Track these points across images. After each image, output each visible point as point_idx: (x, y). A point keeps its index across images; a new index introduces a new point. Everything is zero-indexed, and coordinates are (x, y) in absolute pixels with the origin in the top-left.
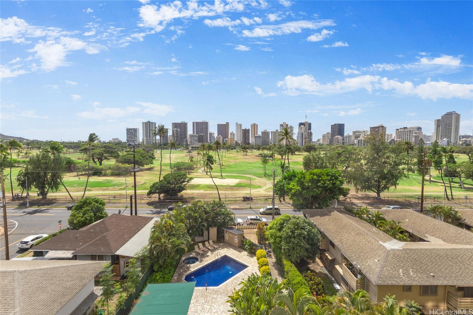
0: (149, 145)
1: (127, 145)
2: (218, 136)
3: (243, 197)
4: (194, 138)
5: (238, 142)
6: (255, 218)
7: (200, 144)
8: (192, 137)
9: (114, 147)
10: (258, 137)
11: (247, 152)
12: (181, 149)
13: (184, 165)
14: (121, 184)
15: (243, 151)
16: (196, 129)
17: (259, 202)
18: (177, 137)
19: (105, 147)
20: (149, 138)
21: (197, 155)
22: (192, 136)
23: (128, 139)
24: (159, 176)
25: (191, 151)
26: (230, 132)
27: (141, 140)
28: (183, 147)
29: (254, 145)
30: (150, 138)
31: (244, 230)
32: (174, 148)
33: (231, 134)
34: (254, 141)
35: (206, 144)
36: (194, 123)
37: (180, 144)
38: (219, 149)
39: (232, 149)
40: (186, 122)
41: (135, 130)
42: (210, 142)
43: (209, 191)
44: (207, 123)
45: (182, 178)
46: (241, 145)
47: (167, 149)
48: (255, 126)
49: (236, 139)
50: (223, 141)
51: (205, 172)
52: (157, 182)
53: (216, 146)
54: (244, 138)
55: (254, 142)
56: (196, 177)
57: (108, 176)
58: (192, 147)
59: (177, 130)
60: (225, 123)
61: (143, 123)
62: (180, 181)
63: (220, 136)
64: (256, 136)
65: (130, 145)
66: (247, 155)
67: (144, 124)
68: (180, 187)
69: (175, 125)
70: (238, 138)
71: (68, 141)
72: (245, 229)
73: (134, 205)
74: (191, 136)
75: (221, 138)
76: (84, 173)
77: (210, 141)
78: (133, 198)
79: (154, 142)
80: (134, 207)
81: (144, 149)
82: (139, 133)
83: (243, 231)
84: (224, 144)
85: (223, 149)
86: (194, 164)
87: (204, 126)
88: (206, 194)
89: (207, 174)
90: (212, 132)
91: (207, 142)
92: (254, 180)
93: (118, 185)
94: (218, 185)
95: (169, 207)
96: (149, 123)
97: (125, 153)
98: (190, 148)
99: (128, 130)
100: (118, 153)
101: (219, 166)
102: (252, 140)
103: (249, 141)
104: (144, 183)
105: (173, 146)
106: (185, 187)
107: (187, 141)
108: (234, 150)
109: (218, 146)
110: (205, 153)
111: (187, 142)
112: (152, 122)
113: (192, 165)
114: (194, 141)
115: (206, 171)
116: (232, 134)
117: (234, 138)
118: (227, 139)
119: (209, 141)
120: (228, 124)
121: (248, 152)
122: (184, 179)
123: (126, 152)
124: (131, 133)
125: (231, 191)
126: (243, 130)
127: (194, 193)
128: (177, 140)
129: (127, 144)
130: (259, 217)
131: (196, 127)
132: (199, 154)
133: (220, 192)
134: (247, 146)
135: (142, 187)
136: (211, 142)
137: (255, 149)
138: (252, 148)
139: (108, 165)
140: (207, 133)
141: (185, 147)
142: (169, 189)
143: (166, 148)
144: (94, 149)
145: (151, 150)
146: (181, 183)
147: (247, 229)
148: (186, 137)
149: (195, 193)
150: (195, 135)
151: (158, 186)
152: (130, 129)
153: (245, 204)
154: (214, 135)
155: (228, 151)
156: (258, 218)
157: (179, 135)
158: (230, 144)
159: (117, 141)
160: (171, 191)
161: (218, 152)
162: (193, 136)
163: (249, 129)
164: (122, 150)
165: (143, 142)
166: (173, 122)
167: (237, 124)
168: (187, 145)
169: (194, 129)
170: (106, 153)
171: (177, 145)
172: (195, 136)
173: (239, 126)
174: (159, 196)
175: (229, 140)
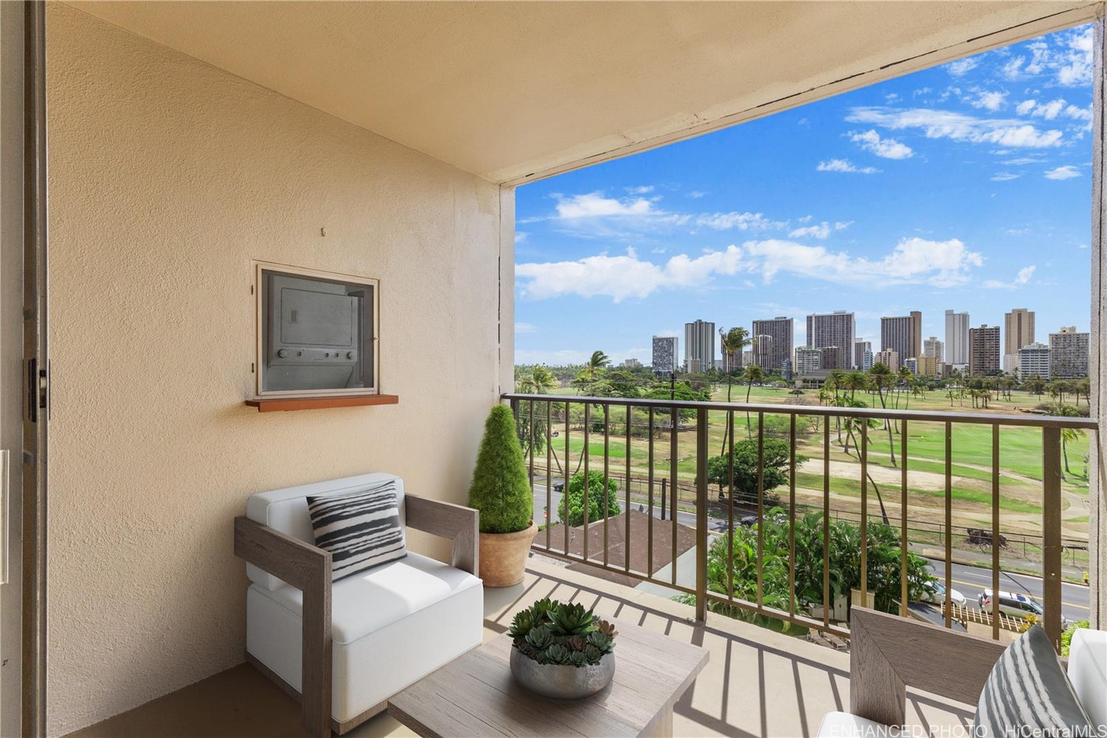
0: (698, 374)
1: (653, 374)
2: (883, 349)
3: (969, 531)
4: (810, 358)
5: (954, 367)
6: (1015, 597)
7: (829, 372)
8: (806, 356)
9: (631, 377)
10: (1033, 351)
11: (988, 397)
12: (775, 385)
13: (782, 425)
14: (642, 455)
15: (972, 393)
16: (817, 335)
17: (1033, 554)
18: (764, 354)
19: (614, 377)
20: (698, 359)
21: (819, 400)
22: (804, 352)
23: (655, 361)
24: (722, 445)
25: (803, 390)
26: (925, 337)
27: (681, 364)
28: (781, 379)
29: (1020, 377)
30: (700, 357)
31: (970, 624)
32: (756, 382)
33: (928, 344)
34: (1019, 364)
35: (847, 374)
36: (809, 319)
37: (771, 371)
38: (888, 386)
39: (931, 388)
40: (788, 318)
41: (670, 342)
42: (856, 367)
43: (852, 496)
44: (849, 317)
45: (778, 454)
46: (963, 375)
47: (739, 383)
48: (1021, 320)
49: (945, 358)
50: (900, 362)
51: (842, 446)
52: (718, 458)
53: (875, 376)
54: (977, 355)
55: (1020, 368)
56: (814, 455)
57: (618, 436)
58: (805, 381)
59: (764, 339)
60: (908, 315)
61: (687, 324)
62: (771, 460)
63: (889, 350)
64: (1025, 347)
65: (659, 373)
66: (987, 408)
67: (690, 327)
68: (772, 474)
69: (761, 326)
70: (956, 356)
71: (553, 366)
72: (971, 619)
73: (668, 502)
74: (802, 352)
75: (895, 355)
76: (578, 426)
77: (857, 364)
78: (667, 484)
79: (710, 367)
80: (669, 507)
81: (687, 383)
82: (677, 348)
83: (965, 627)
84: (904, 372)
85: (898, 386)
86: (809, 424)
87: (839, 326)
88: (844, 502)
89: (846, 451)
90: (864, 341)
91: (848, 366)
92: (1014, 484)
93: (637, 455)
94: (882, 486)
95: (744, 519)
96: (700, 324)
97: (650, 390)
98: (799, 383)
99: (657, 341)
100: (636, 390)
101: (887, 432)
102: (1007, 362)
103: (997, 364)
104: (687, 456)
105: (756, 377)
106: (785, 476)
107: (790, 364)
108: (938, 391)
109: (881, 378)
110: (842, 396)
111: (791, 368)
112: (706, 323)
113: (805, 424)
114: (810, 366)
115: (844, 444)
116: (934, 344)
117: (938, 357)
118: (912, 359)
119: (853, 364)
120: (916, 316)
121: (995, 397)
122: (782, 456)
123: (652, 387)
124: (663, 348)
125: (926, 506)
126: (975, 331)
127: (807, 496)
128: (764, 361)
129: (653, 371)
130: (1033, 600)
131: (818, 328)
132: (826, 398)
133: (885, 504)
134: (991, 379)
135: (684, 465)
136: (860, 368)
137: (1023, 389)
138: (1012, 385)
139: (619, 413)
140: (849, 344)
141: (785, 380)
142: (744, 477)
143: (737, 381)
144: (596, 381)
145: (703, 386)
146: (774, 465)
147: (978, 621)
148: (788, 355)
149: (813, 496)
150: (813, 348)
151: (720, 467)
152: (661, 340)
153: (978, 552)
154: (870, 347)
155: (916, 392)
156: (1028, 602)
157: (769, 350)
158: (922, 373)
159: (633, 364)
160: (749, 483)
161: (881, 395)
162: (808, 352)
163: (997, 329)
164: (645, 384)
165: (686, 366)
166: (756, 320)
167: (949, 314)
168: (791, 374)
169: (809, 336)
170: (615, 389)
171: (765, 375)
172: (813, 352)
173: (957, 320)
174: (721, 490)
175: (922, 363)
